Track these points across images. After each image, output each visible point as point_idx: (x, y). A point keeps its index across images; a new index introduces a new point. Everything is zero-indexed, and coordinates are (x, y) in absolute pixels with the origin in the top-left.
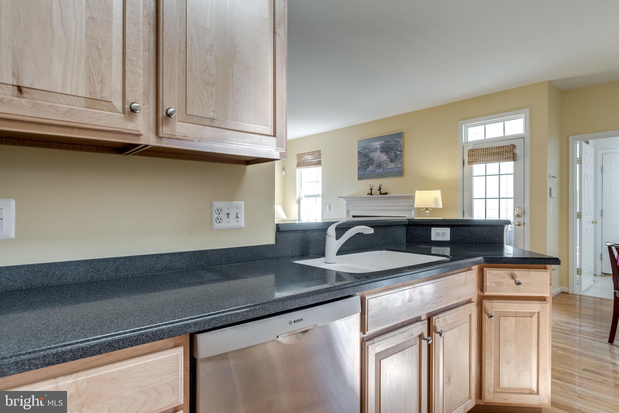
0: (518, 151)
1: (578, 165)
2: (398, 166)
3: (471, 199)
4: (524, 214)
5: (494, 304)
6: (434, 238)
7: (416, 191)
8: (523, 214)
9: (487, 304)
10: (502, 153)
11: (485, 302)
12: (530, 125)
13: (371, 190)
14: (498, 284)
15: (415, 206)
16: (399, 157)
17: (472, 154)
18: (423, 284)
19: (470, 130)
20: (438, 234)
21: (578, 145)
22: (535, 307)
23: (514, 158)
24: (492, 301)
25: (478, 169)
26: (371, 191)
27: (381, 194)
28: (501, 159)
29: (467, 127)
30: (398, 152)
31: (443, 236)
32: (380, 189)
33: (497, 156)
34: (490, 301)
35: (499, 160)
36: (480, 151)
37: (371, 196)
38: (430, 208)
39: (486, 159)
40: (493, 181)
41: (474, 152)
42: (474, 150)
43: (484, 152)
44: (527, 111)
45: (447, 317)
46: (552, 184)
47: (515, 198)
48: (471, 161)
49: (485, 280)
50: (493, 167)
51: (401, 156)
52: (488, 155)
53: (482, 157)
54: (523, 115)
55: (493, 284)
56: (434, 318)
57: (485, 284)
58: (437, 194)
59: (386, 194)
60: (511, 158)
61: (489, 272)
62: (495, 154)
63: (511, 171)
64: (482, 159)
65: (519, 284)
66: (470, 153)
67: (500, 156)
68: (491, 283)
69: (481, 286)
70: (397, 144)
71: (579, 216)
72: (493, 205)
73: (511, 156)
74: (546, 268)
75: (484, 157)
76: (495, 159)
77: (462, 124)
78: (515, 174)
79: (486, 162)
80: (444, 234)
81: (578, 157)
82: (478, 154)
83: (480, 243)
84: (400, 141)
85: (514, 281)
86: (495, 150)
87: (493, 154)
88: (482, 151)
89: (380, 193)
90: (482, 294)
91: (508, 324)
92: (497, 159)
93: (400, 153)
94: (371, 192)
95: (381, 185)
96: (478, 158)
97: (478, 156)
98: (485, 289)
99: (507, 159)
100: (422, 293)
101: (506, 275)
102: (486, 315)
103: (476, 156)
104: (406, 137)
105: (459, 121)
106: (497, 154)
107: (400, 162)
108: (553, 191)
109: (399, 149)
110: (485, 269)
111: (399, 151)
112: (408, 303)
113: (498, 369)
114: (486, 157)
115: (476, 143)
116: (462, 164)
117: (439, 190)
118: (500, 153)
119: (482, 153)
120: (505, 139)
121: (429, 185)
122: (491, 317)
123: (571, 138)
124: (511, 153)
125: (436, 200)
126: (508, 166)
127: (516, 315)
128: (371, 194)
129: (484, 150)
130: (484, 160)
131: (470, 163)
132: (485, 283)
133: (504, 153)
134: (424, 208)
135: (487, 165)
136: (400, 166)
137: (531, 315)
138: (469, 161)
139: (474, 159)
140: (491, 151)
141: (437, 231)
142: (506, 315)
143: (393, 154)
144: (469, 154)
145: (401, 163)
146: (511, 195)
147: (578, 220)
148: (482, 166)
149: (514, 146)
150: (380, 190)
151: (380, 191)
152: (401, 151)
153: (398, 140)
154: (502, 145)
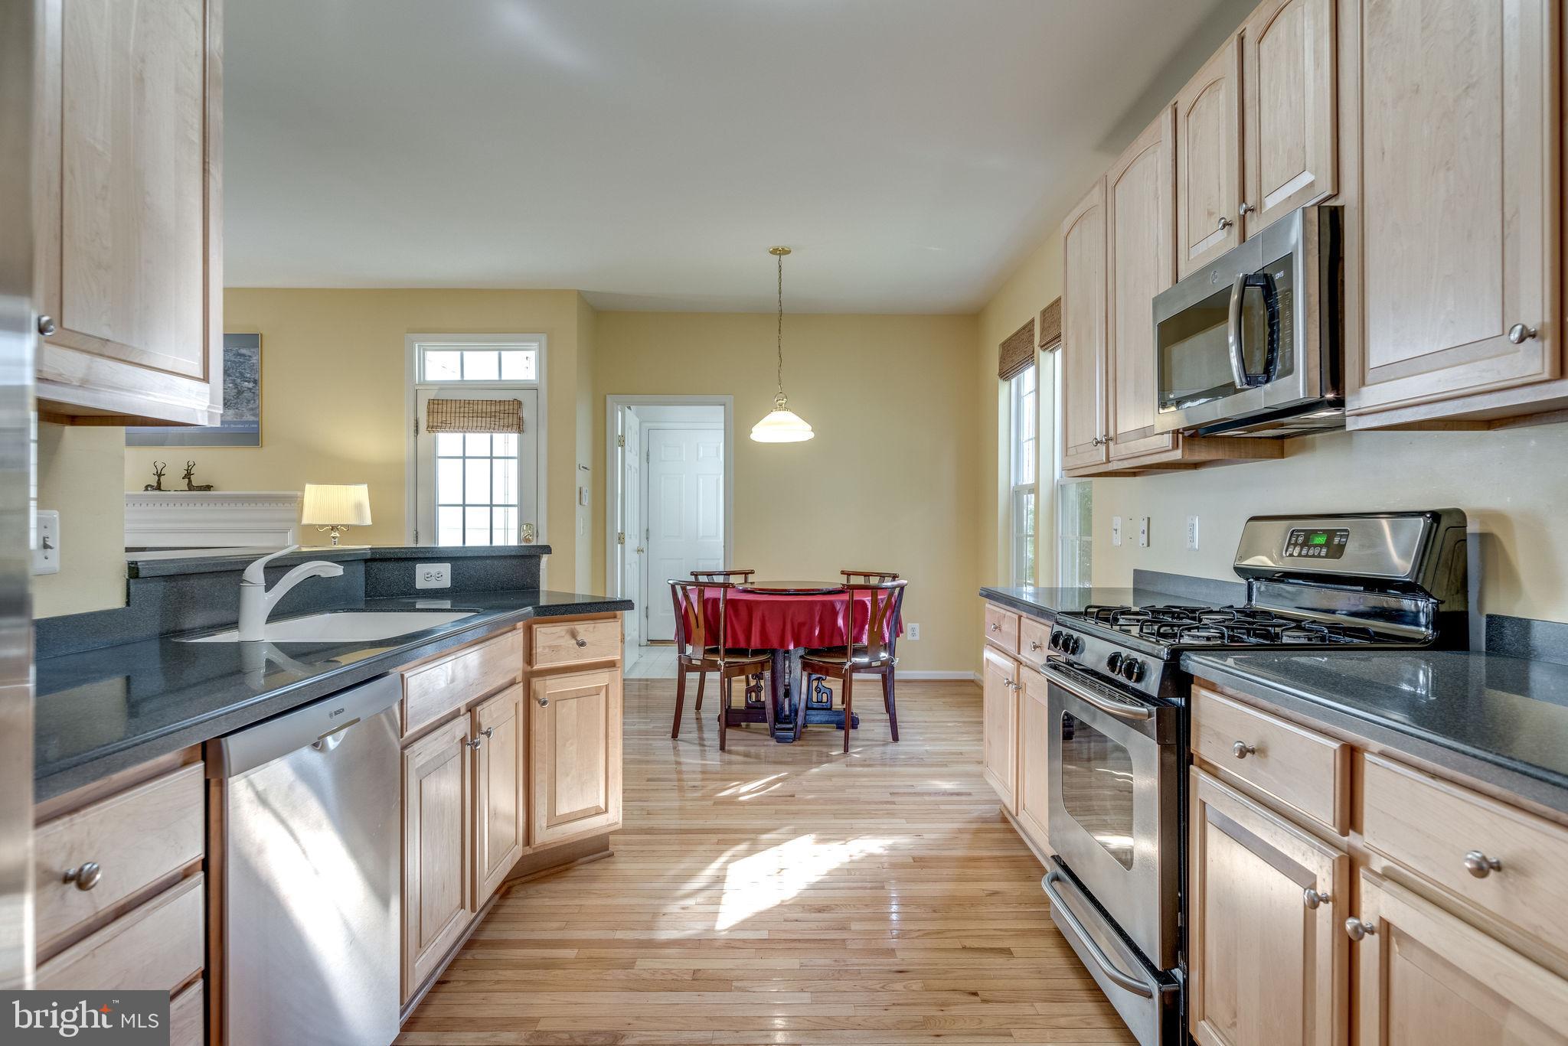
0: (527, 414)
1: (620, 448)
2: (245, 419)
3: (433, 506)
4: (537, 537)
5: (548, 682)
6: (420, 584)
7: (308, 487)
8: (535, 538)
9: (537, 684)
10: (497, 414)
11: (534, 680)
12: (549, 364)
13: (160, 475)
14: (554, 649)
15: (305, 521)
16: (247, 394)
17: (436, 410)
18: (466, 652)
19: (431, 356)
20: (429, 575)
21: (620, 413)
22: (601, 678)
23: (519, 427)
24: (544, 678)
25: (448, 442)
26: (159, 480)
27: (191, 487)
28: (496, 427)
29: (424, 350)
30: (246, 383)
31: (439, 579)
32: (188, 475)
33: (488, 419)
34: (541, 679)
35: (491, 429)
36: (453, 405)
37: (157, 492)
38: (342, 525)
39: (466, 424)
40: (478, 470)
41: (440, 406)
42: (440, 402)
43: (462, 409)
44: (543, 338)
45: (493, 707)
46: (583, 479)
47: (522, 506)
48: (435, 424)
49: (534, 645)
50: (478, 442)
51: (254, 393)
52: (471, 415)
53: (457, 419)
54: (535, 345)
55: (547, 650)
56: (478, 709)
57: (534, 652)
58: (360, 493)
59: (208, 488)
60: (515, 427)
61: (540, 631)
62: (484, 415)
63: (513, 451)
64: (457, 422)
65: (582, 644)
66: (431, 406)
67: (493, 419)
68: (544, 647)
69: (529, 657)
70: (242, 363)
71: (621, 539)
72: (478, 518)
73: (515, 423)
74: (615, 617)
75: (462, 419)
76: (484, 425)
77: (413, 342)
78: (522, 458)
79: (464, 429)
80: (440, 575)
81: (620, 434)
82: (449, 409)
83: (502, 588)
84: (250, 356)
85: (575, 642)
86: (484, 407)
87: (480, 415)
88: (458, 405)
89: (188, 484)
90: (529, 668)
91: (568, 711)
92: (488, 426)
93: (251, 385)
94: (159, 483)
95: (191, 463)
96: (448, 419)
97: (448, 415)
98: (534, 660)
99: (506, 428)
100: (466, 667)
101: (563, 633)
102: (537, 702)
103: (444, 414)
104: (268, 347)
105: (407, 333)
106: (489, 415)
107: (252, 409)
108: (584, 492)
109: (248, 375)
110: (535, 626)
111: (249, 382)
112: (451, 683)
113: (554, 788)
114: (466, 419)
115: (443, 386)
116: (413, 428)
117: (364, 483)
118: (493, 414)
119: (458, 410)
120: (500, 385)
121: (340, 471)
122: (545, 703)
123: (609, 398)
124: (515, 416)
125: (358, 507)
126: (508, 442)
127: (579, 695)
128: (159, 488)
129: (462, 404)
130: (462, 424)
131: (432, 428)
132: (534, 649)
133: (502, 415)
134: (327, 525)
135: (468, 435)
136: (252, 418)
137: (597, 691)
138: (431, 424)
139: (440, 421)
140: (475, 407)
141: (426, 571)
142: (564, 697)
143: (231, 385)
144: (428, 408)
145: (256, 411)
146: (513, 499)
147: (619, 546)
148: (458, 437)
149: (520, 403)
150: (189, 478)
151: (190, 481)
152: (255, 382)
153: (243, 351)
154: (498, 399)
